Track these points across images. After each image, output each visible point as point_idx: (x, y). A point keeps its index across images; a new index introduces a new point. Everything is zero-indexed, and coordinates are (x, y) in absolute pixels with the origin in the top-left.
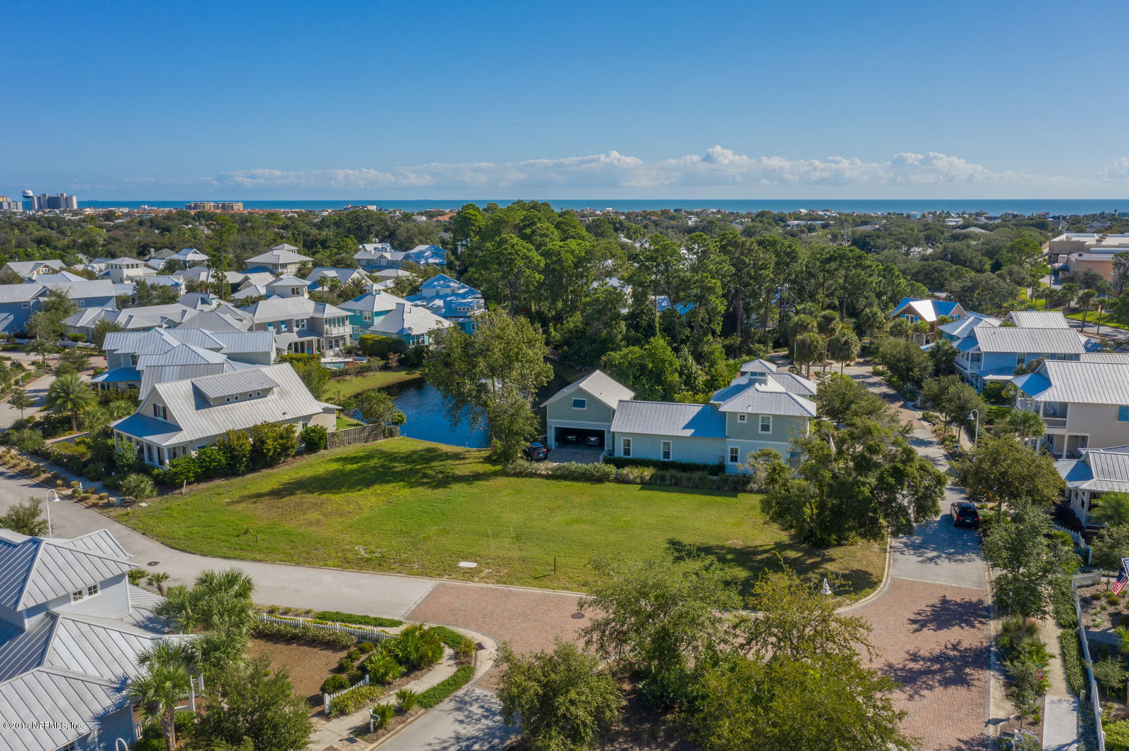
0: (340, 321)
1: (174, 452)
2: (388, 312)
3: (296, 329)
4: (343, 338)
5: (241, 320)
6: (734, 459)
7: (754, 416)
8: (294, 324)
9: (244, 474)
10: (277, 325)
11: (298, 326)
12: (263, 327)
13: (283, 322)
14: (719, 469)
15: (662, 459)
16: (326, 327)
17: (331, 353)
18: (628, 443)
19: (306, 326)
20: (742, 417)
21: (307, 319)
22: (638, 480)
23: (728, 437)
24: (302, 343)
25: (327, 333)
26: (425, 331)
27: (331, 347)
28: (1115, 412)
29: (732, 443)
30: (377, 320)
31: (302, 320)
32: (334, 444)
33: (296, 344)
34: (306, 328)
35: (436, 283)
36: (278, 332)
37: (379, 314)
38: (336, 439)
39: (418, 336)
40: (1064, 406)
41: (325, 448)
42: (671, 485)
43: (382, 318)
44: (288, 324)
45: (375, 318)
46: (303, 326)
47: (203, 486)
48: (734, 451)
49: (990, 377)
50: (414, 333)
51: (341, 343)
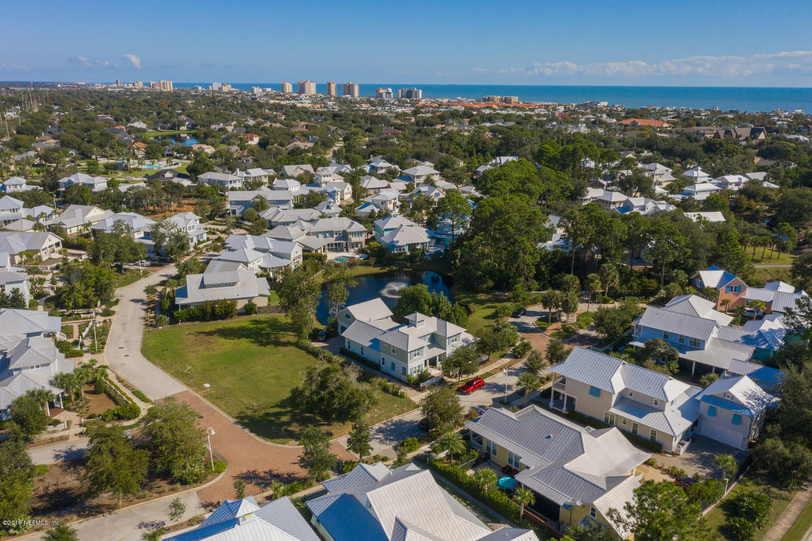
0: (359, 233)
1: (185, 306)
2: (393, 229)
3: (335, 236)
4: (361, 243)
5: (303, 230)
6: (383, 363)
7: (389, 345)
8: (334, 233)
9: (209, 321)
10: (324, 233)
11: (336, 234)
12: (316, 234)
13: (328, 232)
14: (376, 365)
15: (360, 354)
16: (350, 236)
17: (353, 250)
18: (349, 342)
20: (385, 343)
21: (342, 231)
23: (381, 352)
24: (339, 244)
25: (351, 240)
26: (405, 244)
27: (353, 247)
28: (588, 389)
29: (383, 355)
30: (386, 233)
31: (339, 232)
32: (260, 312)
33: (336, 244)
34: (341, 235)
36: (325, 237)
37: (387, 230)
38: (261, 310)
39: (400, 247)
40: (564, 377)
41: (256, 313)
43: (388, 233)
44: (331, 233)
46: (339, 235)
47: (190, 323)
48: (383, 359)
50: (399, 244)
51: (359, 245)
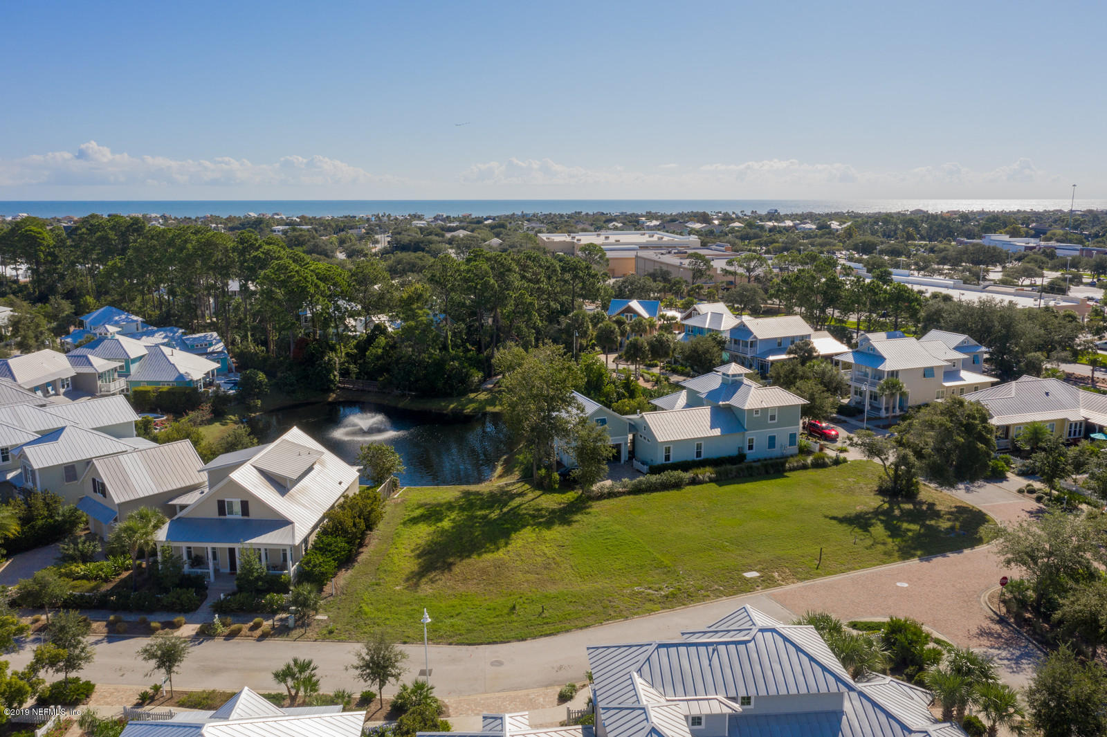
0: (110, 374)
2: (143, 356)
3: (62, 391)
6: (751, 447)
7: (765, 410)
8: (59, 384)
10: (44, 388)
11: (63, 387)
13: (48, 384)
14: (741, 457)
15: (695, 458)
16: (99, 383)
18: (668, 450)
19: (70, 385)
20: (757, 412)
21: (72, 378)
22: (707, 479)
23: (746, 430)
25: (101, 391)
28: (921, 373)
29: (750, 434)
30: (133, 368)
31: (67, 379)
34: (70, 388)
35: (117, 318)
36: (47, 396)
37: (134, 361)
40: (897, 372)
42: (733, 478)
43: (137, 364)
44: (53, 385)
45: (131, 366)
46: (68, 386)
48: (751, 441)
49: (771, 358)
